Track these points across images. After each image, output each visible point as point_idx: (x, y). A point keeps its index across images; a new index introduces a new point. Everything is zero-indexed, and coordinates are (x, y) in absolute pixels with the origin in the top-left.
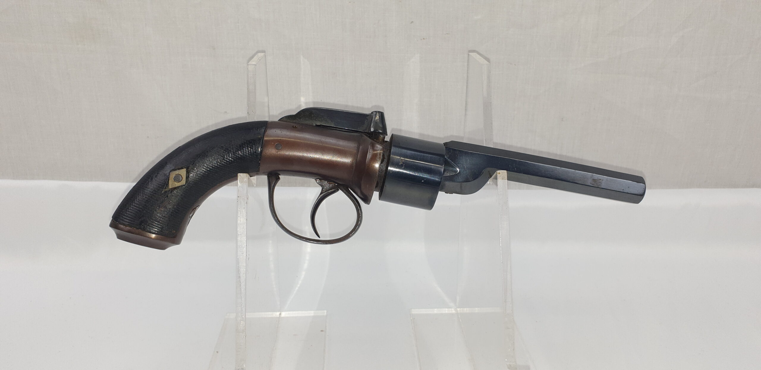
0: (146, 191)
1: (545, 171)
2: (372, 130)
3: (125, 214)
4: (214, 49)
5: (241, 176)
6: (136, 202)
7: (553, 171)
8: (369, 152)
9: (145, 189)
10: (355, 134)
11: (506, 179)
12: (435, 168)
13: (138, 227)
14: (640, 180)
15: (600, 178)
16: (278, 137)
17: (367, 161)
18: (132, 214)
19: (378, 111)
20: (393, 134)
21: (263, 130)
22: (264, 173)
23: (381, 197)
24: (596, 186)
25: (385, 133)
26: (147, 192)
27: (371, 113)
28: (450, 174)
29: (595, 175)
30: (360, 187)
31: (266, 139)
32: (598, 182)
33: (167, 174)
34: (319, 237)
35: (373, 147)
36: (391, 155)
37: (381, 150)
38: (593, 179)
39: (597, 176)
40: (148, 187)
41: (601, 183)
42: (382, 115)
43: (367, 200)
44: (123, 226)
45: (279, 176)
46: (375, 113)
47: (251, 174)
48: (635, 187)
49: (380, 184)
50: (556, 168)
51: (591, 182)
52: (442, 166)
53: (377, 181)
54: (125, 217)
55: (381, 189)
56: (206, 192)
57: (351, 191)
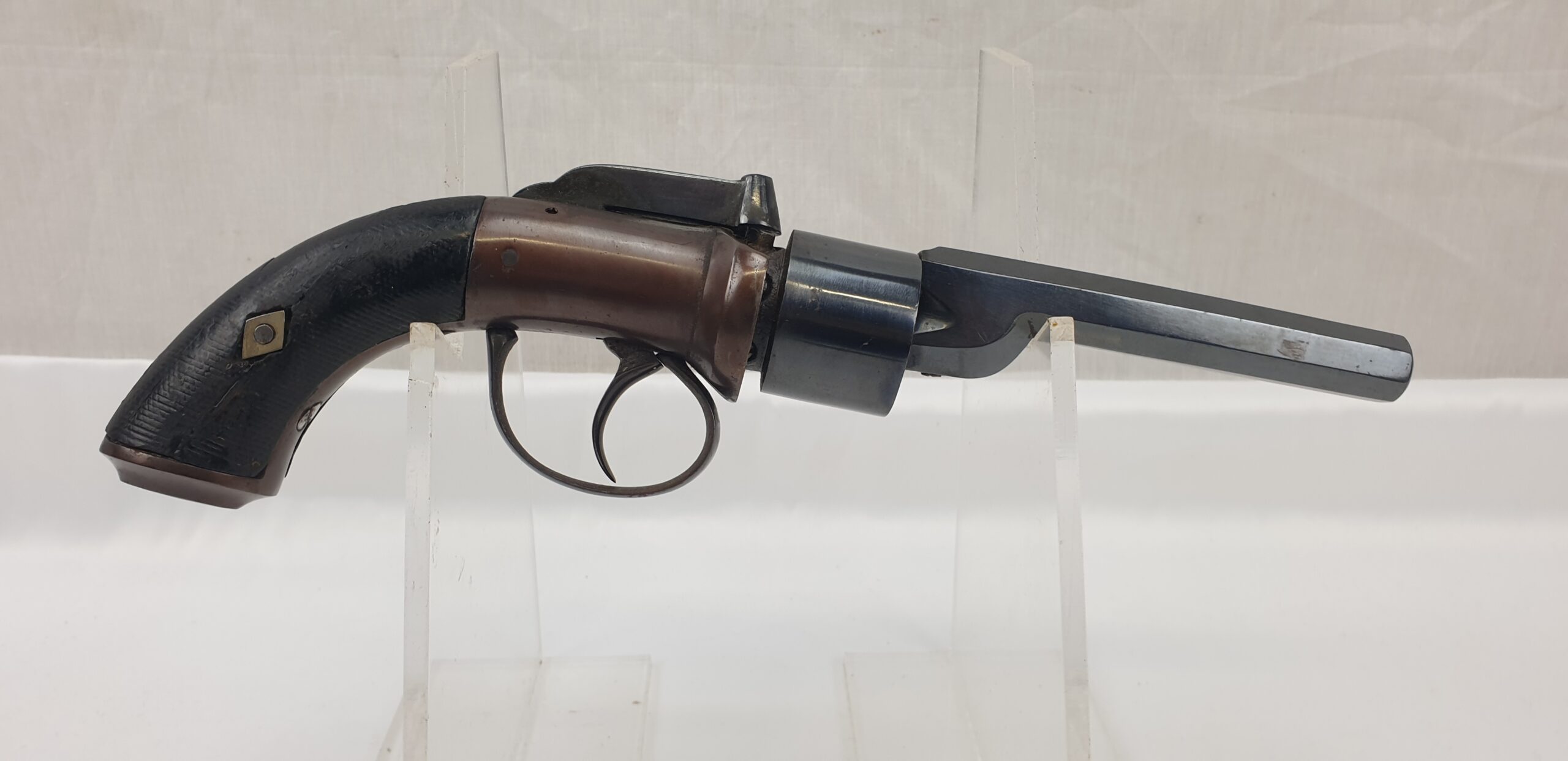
0: (187, 365)
1: (1166, 322)
2: (743, 219)
3: (137, 422)
4: (397, 56)
5: (418, 329)
6: (162, 392)
7: (1186, 322)
8: (734, 270)
9: (184, 361)
10: (700, 229)
11: (1072, 340)
12: (896, 311)
13: (166, 453)
14: (1397, 343)
15: (1301, 338)
16: (510, 236)
17: (729, 294)
18: (152, 420)
19: (758, 175)
20: (794, 231)
21: (474, 218)
22: (477, 324)
23: (765, 384)
24: (1293, 358)
25: (774, 228)
26: (191, 366)
27: (740, 179)
28: (933, 328)
29: (1289, 331)
30: (711, 359)
31: (478, 239)
32: (1297, 348)
33: (238, 323)
34: (613, 479)
35: (743, 257)
36: (787, 282)
37: (761, 269)
38: (1285, 340)
39: (1293, 334)
40: (192, 356)
41: (1305, 351)
42: (766, 186)
43: (729, 390)
44: (129, 449)
45: (517, 332)
46: (748, 180)
47: (447, 325)
48: (1385, 361)
49: (762, 353)
50: (1196, 314)
51: (1279, 348)
52: (914, 306)
53: (753, 343)
54: (137, 428)
55: (763, 364)
56: (337, 367)
57: (692, 369)
